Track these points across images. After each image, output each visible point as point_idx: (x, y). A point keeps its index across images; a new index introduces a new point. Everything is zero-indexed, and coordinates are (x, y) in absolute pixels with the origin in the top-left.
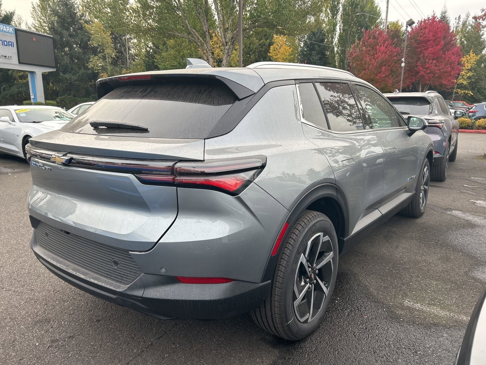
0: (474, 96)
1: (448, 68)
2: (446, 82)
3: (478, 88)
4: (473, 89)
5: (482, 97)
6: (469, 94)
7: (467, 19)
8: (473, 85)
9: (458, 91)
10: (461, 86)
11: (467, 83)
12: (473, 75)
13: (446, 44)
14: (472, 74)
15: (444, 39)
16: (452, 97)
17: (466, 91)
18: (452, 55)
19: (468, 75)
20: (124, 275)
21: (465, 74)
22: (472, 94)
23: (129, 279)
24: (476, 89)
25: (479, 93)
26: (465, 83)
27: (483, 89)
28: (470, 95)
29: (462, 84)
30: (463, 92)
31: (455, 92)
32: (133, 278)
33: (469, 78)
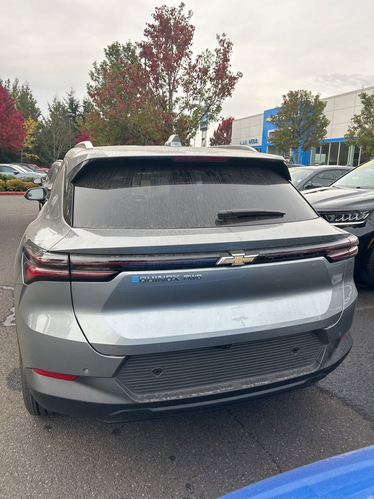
0: (40, 160)
1: (14, 131)
2: (15, 145)
3: (42, 152)
4: (37, 153)
5: (46, 161)
6: (35, 157)
7: (17, 84)
8: (37, 150)
9: (25, 155)
10: (27, 150)
11: (32, 147)
12: (36, 141)
13: (8, 107)
14: (34, 139)
15: (4, 101)
16: (21, 160)
17: (33, 155)
18: (15, 119)
19: (31, 139)
20: (307, 356)
21: (28, 138)
22: (38, 158)
23: (313, 357)
24: (40, 153)
25: (43, 157)
26: (30, 147)
27: (46, 153)
28: (36, 159)
29: (28, 147)
30: (30, 156)
31: (23, 155)
32: (317, 354)
33: (32, 142)
